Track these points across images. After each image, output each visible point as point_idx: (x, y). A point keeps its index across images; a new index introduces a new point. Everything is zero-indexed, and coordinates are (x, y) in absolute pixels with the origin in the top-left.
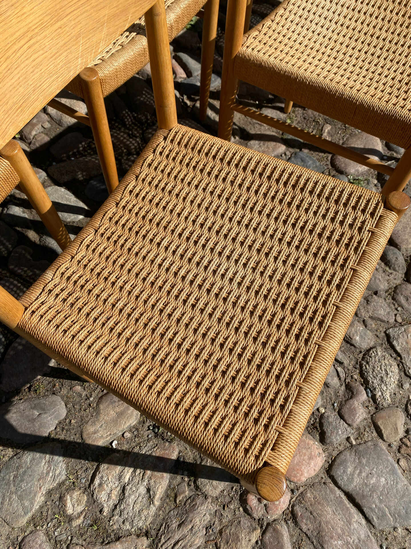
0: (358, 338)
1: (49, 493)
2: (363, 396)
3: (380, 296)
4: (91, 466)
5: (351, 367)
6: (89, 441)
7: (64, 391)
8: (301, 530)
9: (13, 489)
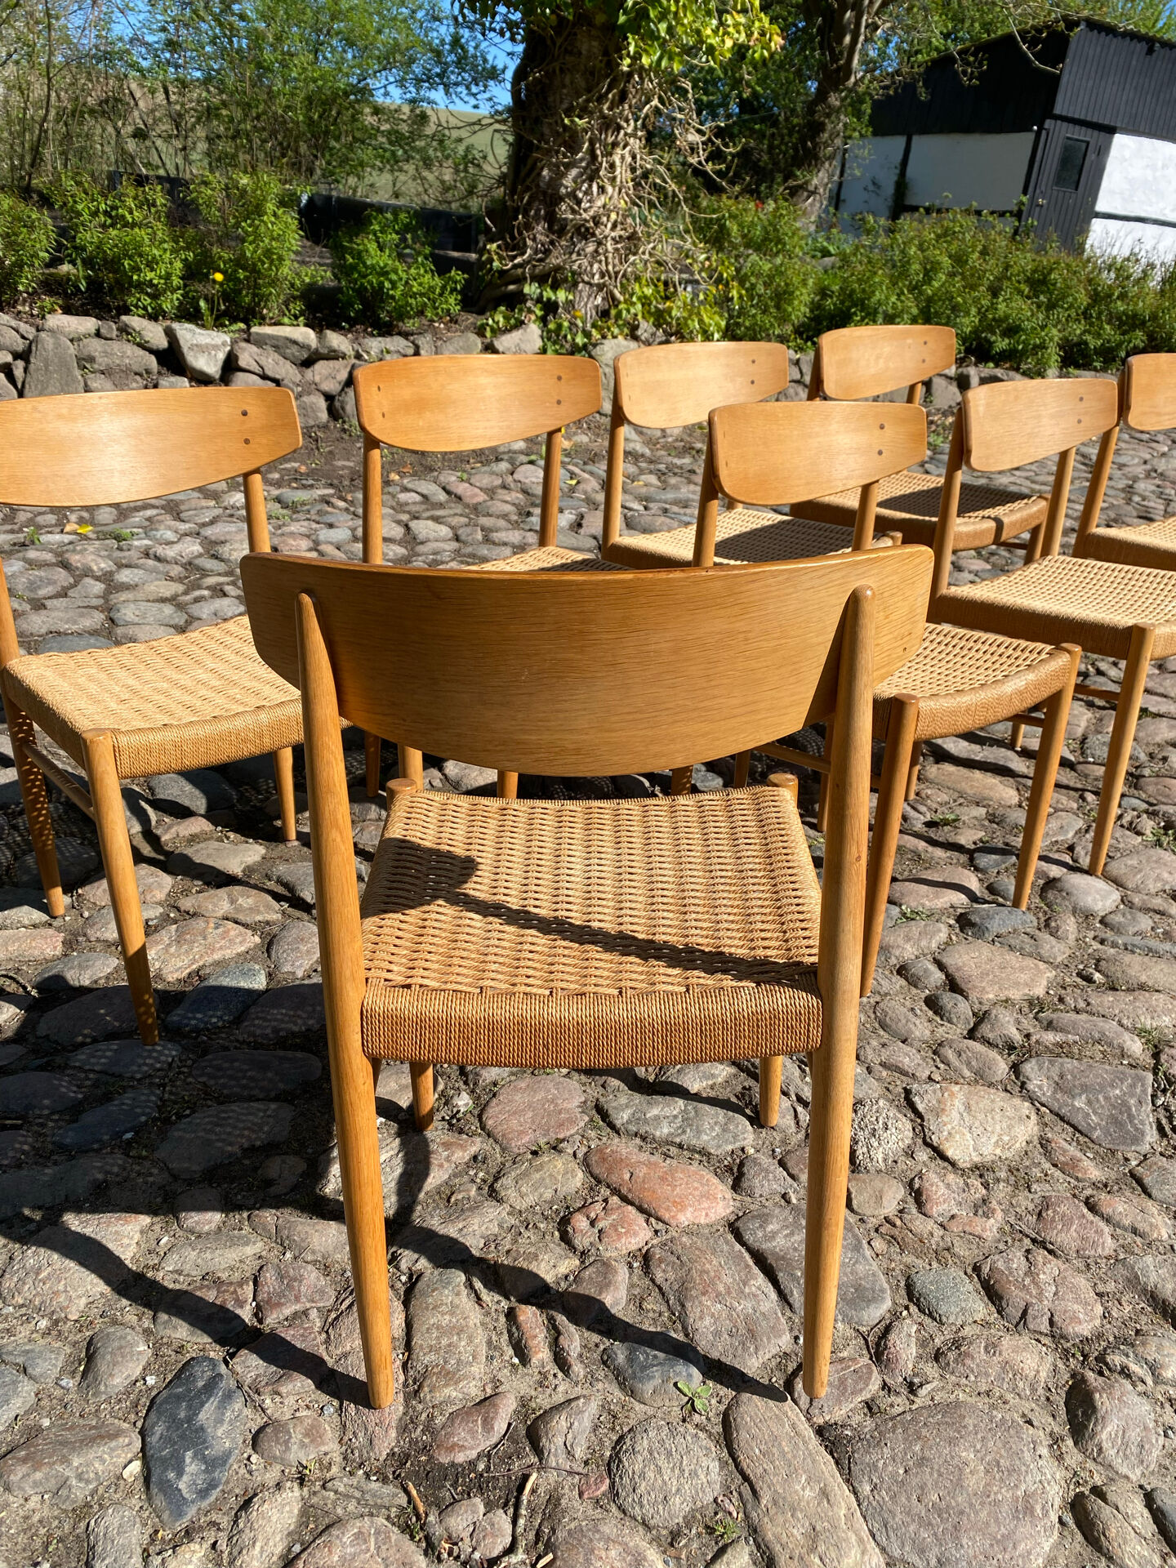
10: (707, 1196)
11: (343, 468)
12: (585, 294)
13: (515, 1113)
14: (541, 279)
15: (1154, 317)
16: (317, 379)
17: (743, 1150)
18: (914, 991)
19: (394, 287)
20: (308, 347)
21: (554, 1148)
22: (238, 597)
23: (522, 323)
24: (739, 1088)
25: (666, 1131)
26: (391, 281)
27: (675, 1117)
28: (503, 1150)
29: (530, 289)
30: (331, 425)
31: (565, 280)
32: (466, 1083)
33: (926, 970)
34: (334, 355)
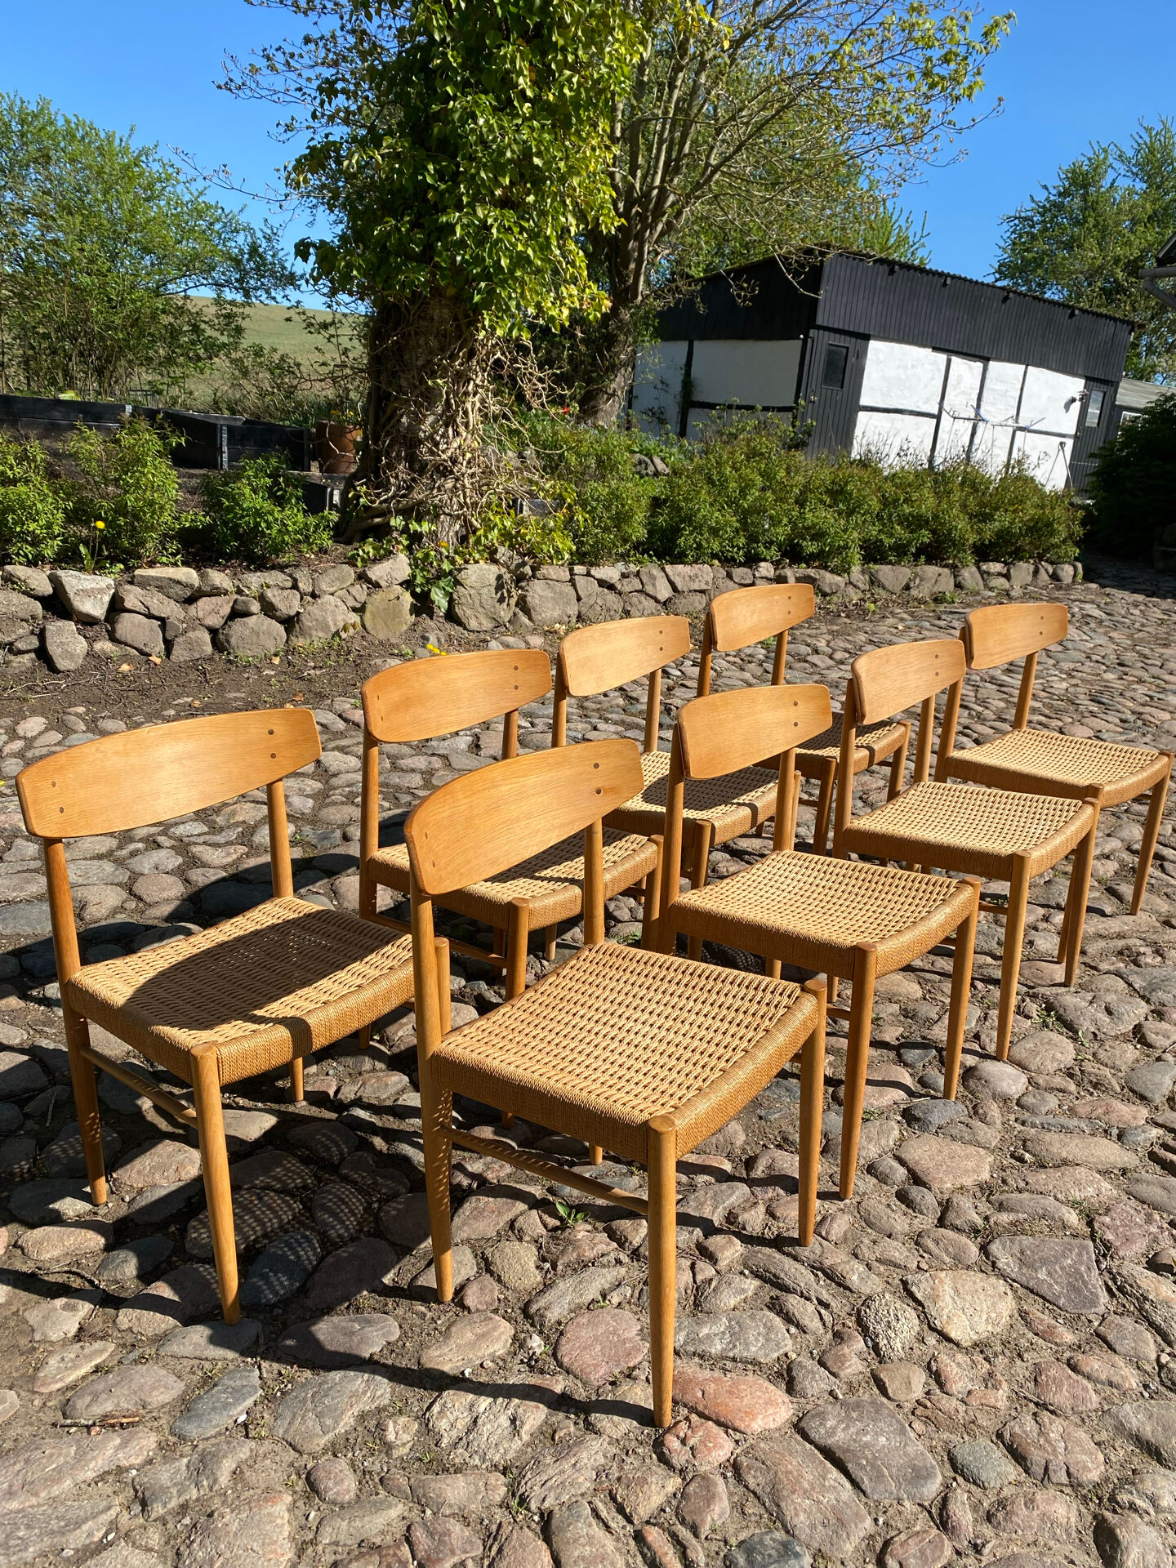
0: (855, 1278)
1: (362, 1417)
2: (859, 1344)
3: (896, 1239)
4: (428, 1396)
5: (843, 1314)
6: (429, 1366)
7: (400, 1311)
8: (746, 1487)
9: (309, 1405)
10: (770, 1402)
11: (236, 699)
12: (446, 524)
13: (585, 1348)
14: (406, 513)
15: (936, 517)
16: (201, 615)
17: (786, 1355)
18: (886, 1188)
19: (269, 527)
20: (191, 586)
21: (629, 1376)
22: (172, 848)
23: (391, 552)
24: (767, 1299)
25: (719, 1347)
26: (266, 521)
27: (723, 1333)
28: (585, 1384)
29: (397, 522)
30: (217, 657)
31: (428, 513)
32: (532, 1325)
33: (891, 1168)
34: (216, 592)
